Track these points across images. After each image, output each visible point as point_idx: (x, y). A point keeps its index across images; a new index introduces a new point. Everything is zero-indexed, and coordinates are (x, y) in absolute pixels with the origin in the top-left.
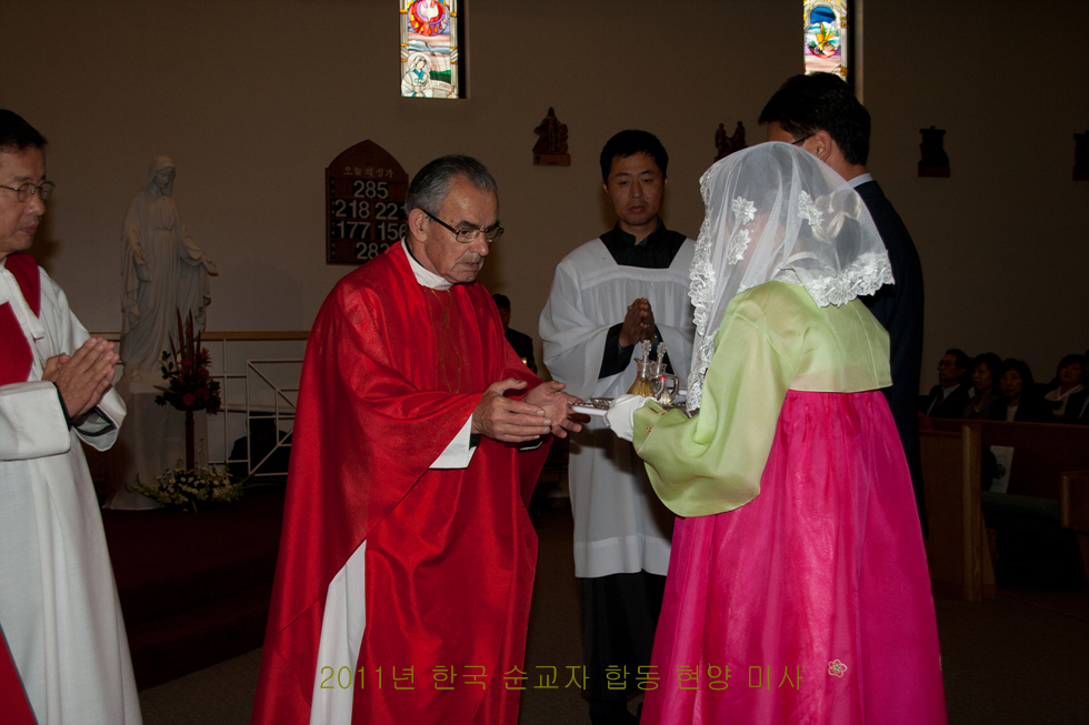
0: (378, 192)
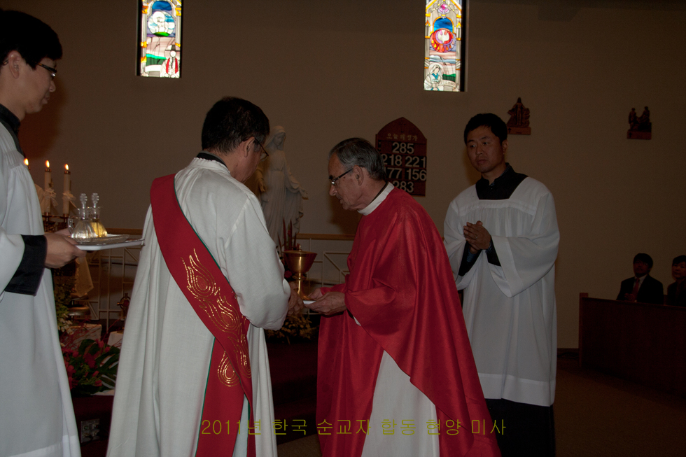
0: (407, 150)
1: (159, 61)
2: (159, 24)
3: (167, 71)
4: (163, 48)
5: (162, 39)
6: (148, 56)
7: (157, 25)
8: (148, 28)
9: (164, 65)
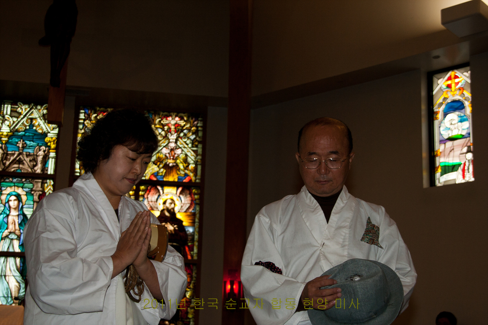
1: (453, 168)
2: (452, 127)
3: (464, 176)
4: (457, 152)
5: (456, 142)
6: (442, 165)
7: (449, 129)
8: (440, 134)
9: (460, 170)
